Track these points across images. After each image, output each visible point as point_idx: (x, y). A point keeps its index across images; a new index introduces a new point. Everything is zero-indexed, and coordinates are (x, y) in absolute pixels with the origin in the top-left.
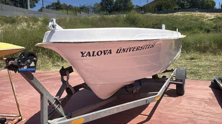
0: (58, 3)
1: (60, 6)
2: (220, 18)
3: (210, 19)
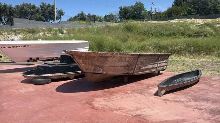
0: (82, 14)
1: (83, 16)
2: (207, 24)
3: (197, 25)
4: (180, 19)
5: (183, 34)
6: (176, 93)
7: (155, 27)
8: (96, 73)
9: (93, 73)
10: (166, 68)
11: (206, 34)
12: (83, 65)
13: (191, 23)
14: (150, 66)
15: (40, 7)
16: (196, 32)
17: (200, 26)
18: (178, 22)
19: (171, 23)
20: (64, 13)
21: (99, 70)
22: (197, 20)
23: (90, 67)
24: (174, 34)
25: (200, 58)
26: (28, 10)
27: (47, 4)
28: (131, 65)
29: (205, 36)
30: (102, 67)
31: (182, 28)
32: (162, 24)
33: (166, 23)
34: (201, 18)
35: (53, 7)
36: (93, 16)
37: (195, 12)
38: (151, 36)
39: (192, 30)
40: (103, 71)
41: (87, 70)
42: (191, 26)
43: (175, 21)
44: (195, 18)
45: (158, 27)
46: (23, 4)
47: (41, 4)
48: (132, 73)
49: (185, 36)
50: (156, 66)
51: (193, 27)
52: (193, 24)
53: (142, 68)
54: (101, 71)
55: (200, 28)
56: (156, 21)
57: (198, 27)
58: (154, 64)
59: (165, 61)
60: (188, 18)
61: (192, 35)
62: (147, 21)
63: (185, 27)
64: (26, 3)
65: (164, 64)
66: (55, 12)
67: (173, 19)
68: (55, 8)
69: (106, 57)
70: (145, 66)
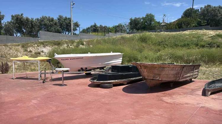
0: (95, 26)
1: (96, 28)
2: (219, 35)
3: (210, 36)
4: (192, 30)
5: (197, 45)
6: (217, 94)
7: (169, 38)
8: (155, 79)
9: (152, 79)
10: (197, 76)
11: (219, 45)
12: (146, 73)
13: (203, 35)
14: (189, 75)
15: (57, 19)
16: (209, 43)
17: (213, 37)
18: (190, 33)
19: (184, 34)
20: (80, 25)
21: (156, 77)
22: (209, 31)
23: (151, 75)
24: (188, 45)
25: (216, 68)
26: (47, 22)
27: (64, 17)
28: (178, 73)
29: (218, 46)
30: (159, 75)
31: (195, 39)
32: (175, 35)
33: (178, 34)
34: (213, 30)
35: (70, 19)
36: (104, 27)
37: (205, 23)
38: (166, 46)
39: (205, 41)
40: (159, 78)
41: (148, 77)
42: (204, 37)
43: (187, 32)
44: (206, 29)
45: (172, 38)
46: (43, 17)
47: (58, 17)
48: (178, 80)
49: (199, 46)
50: (192, 74)
51: (205, 38)
52: (205, 35)
53: (184, 76)
54: (158, 78)
55: (212, 39)
56: (169, 32)
57: (210, 38)
58: (191, 73)
59: (197, 70)
60: (200, 30)
61: (205, 45)
62: (160, 32)
63: (198, 38)
64: (45, 16)
65: (196, 73)
66: (72, 25)
67: (185, 31)
68: (72, 21)
69: (164, 68)
70: (186, 75)
